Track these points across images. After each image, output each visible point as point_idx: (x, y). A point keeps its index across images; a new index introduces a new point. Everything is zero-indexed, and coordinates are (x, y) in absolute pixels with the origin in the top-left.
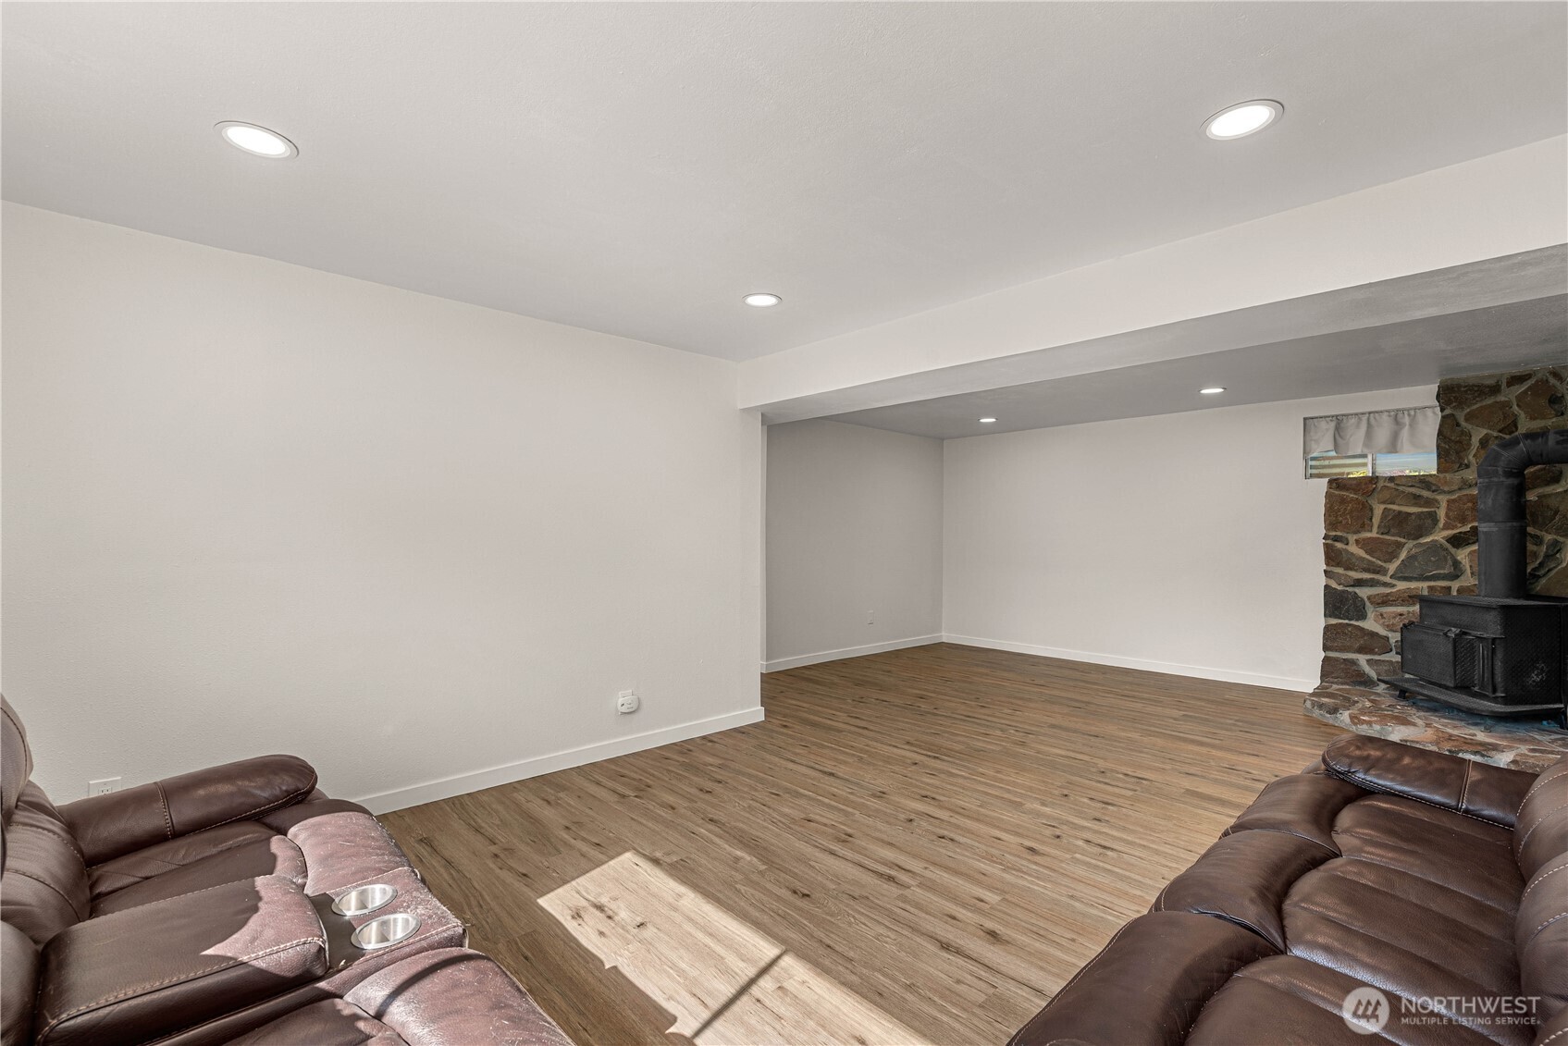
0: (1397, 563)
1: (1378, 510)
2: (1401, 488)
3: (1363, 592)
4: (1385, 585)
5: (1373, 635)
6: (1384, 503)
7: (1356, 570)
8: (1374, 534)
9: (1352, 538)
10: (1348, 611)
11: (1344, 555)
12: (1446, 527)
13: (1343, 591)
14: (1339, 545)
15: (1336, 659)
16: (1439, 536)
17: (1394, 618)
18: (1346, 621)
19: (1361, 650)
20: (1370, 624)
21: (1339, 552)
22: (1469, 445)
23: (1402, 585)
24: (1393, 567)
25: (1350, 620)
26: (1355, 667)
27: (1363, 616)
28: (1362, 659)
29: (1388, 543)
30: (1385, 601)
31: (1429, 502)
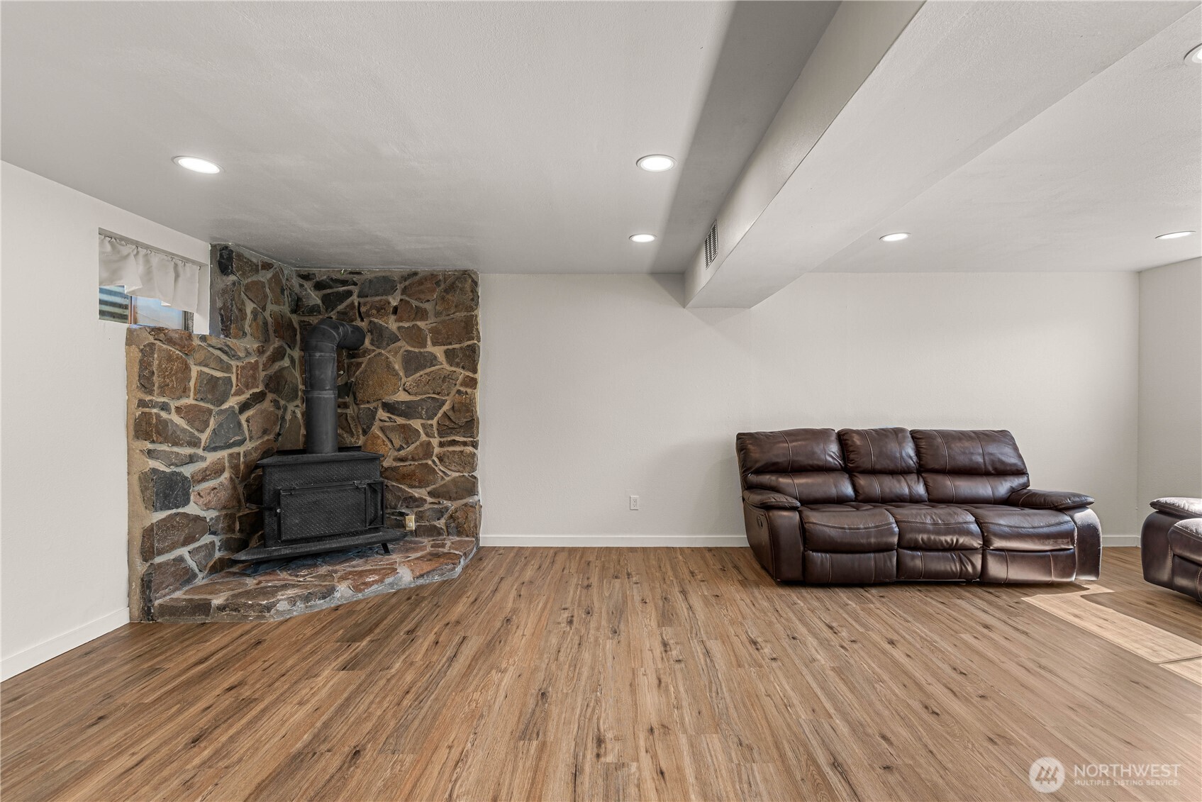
0: (209, 431)
1: (195, 370)
2: (210, 349)
3: (187, 471)
4: (203, 459)
5: (197, 518)
6: (200, 364)
7: (182, 445)
8: (190, 401)
9: (173, 404)
10: (175, 499)
11: (170, 428)
12: (237, 394)
13: (174, 473)
14: (164, 415)
15: (166, 564)
16: (233, 402)
17: (209, 494)
18: (174, 511)
19: (184, 544)
20: (192, 509)
21: (165, 423)
22: (246, 314)
23: (212, 457)
24: (204, 437)
25: (177, 507)
26: (183, 565)
27: (186, 502)
28: (183, 551)
29: (200, 409)
30: (204, 476)
31: (227, 368)
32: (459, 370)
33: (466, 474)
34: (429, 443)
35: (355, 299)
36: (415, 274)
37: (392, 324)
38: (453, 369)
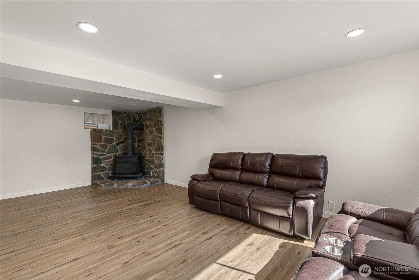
0: (107, 150)
1: (103, 137)
2: (108, 133)
3: (101, 157)
4: (106, 155)
5: (104, 167)
6: (105, 136)
7: (100, 152)
8: (103, 143)
9: (98, 144)
10: (98, 162)
11: (97, 149)
12: (115, 142)
13: (97, 157)
14: (95, 146)
15: (96, 175)
16: (114, 143)
17: (107, 162)
18: (98, 165)
19: (101, 171)
20: (103, 165)
21: (96, 148)
22: (119, 124)
23: (108, 155)
24: (106, 151)
25: (99, 164)
26: (100, 176)
27: (101, 163)
28: (101, 173)
29: (105, 145)
30: (106, 159)
31: (113, 136)
32: (158, 134)
33: (159, 162)
34: (154, 153)
35: (143, 117)
36: (151, 109)
37: (148, 123)
38: (157, 134)
